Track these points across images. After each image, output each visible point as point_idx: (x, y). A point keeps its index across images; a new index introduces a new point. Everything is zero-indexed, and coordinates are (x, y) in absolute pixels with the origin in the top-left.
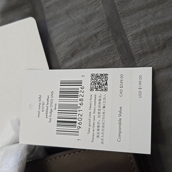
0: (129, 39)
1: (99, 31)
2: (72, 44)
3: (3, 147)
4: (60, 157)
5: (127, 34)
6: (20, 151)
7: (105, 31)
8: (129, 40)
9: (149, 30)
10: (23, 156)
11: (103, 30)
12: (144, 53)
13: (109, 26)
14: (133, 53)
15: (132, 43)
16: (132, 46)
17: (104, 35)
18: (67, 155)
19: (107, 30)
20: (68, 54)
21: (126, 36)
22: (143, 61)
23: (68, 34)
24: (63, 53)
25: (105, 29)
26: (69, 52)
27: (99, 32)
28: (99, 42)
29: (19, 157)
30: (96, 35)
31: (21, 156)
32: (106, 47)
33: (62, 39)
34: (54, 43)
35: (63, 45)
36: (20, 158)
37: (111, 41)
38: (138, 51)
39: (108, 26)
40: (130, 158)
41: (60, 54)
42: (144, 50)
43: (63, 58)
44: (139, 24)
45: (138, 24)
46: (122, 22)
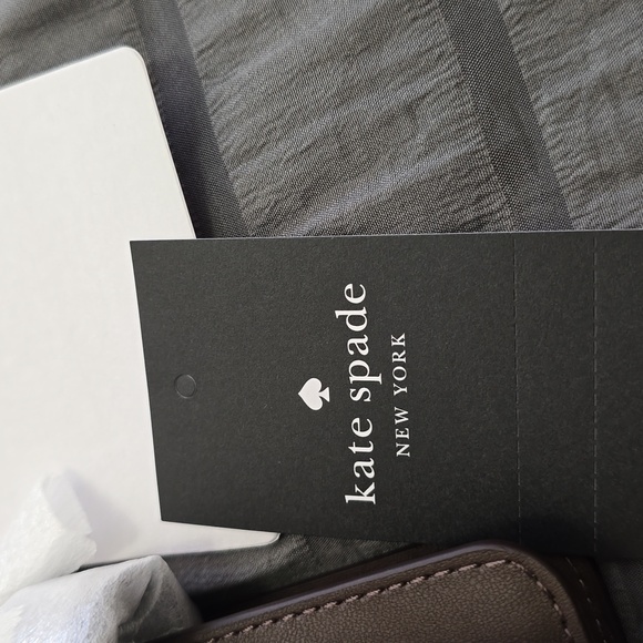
0: (542, 118)
1: (423, 91)
2: (309, 147)
3: (11, 593)
4: (256, 626)
5: (533, 97)
6: (88, 607)
7: (448, 91)
8: (540, 123)
9: (624, 79)
10: (105, 627)
11: (438, 85)
12: (603, 176)
13: (464, 69)
14: (559, 175)
15: (554, 134)
16: (554, 147)
17: (443, 109)
18: (286, 618)
19: (457, 85)
20: (290, 194)
21: (528, 105)
22: (599, 208)
23: (293, 109)
24: (268, 188)
25: (447, 80)
26: (293, 186)
27: (424, 97)
28: (421, 137)
29: (87, 632)
30: (410, 109)
31: (93, 627)
32: (447, 157)
33: (270, 133)
34: (228, 148)
35: (269, 155)
36: (88, 636)
37: (471, 133)
38: (578, 166)
39: (458, 67)
40: (564, 623)
41: (251, 196)
42: (604, 159)
43: (267, 210)
44: (585, 56)
45: (580, 57)
46: (516, 49)
